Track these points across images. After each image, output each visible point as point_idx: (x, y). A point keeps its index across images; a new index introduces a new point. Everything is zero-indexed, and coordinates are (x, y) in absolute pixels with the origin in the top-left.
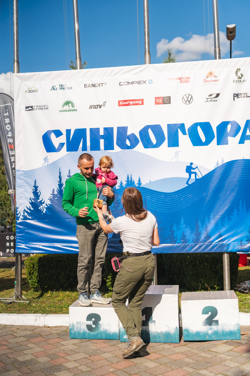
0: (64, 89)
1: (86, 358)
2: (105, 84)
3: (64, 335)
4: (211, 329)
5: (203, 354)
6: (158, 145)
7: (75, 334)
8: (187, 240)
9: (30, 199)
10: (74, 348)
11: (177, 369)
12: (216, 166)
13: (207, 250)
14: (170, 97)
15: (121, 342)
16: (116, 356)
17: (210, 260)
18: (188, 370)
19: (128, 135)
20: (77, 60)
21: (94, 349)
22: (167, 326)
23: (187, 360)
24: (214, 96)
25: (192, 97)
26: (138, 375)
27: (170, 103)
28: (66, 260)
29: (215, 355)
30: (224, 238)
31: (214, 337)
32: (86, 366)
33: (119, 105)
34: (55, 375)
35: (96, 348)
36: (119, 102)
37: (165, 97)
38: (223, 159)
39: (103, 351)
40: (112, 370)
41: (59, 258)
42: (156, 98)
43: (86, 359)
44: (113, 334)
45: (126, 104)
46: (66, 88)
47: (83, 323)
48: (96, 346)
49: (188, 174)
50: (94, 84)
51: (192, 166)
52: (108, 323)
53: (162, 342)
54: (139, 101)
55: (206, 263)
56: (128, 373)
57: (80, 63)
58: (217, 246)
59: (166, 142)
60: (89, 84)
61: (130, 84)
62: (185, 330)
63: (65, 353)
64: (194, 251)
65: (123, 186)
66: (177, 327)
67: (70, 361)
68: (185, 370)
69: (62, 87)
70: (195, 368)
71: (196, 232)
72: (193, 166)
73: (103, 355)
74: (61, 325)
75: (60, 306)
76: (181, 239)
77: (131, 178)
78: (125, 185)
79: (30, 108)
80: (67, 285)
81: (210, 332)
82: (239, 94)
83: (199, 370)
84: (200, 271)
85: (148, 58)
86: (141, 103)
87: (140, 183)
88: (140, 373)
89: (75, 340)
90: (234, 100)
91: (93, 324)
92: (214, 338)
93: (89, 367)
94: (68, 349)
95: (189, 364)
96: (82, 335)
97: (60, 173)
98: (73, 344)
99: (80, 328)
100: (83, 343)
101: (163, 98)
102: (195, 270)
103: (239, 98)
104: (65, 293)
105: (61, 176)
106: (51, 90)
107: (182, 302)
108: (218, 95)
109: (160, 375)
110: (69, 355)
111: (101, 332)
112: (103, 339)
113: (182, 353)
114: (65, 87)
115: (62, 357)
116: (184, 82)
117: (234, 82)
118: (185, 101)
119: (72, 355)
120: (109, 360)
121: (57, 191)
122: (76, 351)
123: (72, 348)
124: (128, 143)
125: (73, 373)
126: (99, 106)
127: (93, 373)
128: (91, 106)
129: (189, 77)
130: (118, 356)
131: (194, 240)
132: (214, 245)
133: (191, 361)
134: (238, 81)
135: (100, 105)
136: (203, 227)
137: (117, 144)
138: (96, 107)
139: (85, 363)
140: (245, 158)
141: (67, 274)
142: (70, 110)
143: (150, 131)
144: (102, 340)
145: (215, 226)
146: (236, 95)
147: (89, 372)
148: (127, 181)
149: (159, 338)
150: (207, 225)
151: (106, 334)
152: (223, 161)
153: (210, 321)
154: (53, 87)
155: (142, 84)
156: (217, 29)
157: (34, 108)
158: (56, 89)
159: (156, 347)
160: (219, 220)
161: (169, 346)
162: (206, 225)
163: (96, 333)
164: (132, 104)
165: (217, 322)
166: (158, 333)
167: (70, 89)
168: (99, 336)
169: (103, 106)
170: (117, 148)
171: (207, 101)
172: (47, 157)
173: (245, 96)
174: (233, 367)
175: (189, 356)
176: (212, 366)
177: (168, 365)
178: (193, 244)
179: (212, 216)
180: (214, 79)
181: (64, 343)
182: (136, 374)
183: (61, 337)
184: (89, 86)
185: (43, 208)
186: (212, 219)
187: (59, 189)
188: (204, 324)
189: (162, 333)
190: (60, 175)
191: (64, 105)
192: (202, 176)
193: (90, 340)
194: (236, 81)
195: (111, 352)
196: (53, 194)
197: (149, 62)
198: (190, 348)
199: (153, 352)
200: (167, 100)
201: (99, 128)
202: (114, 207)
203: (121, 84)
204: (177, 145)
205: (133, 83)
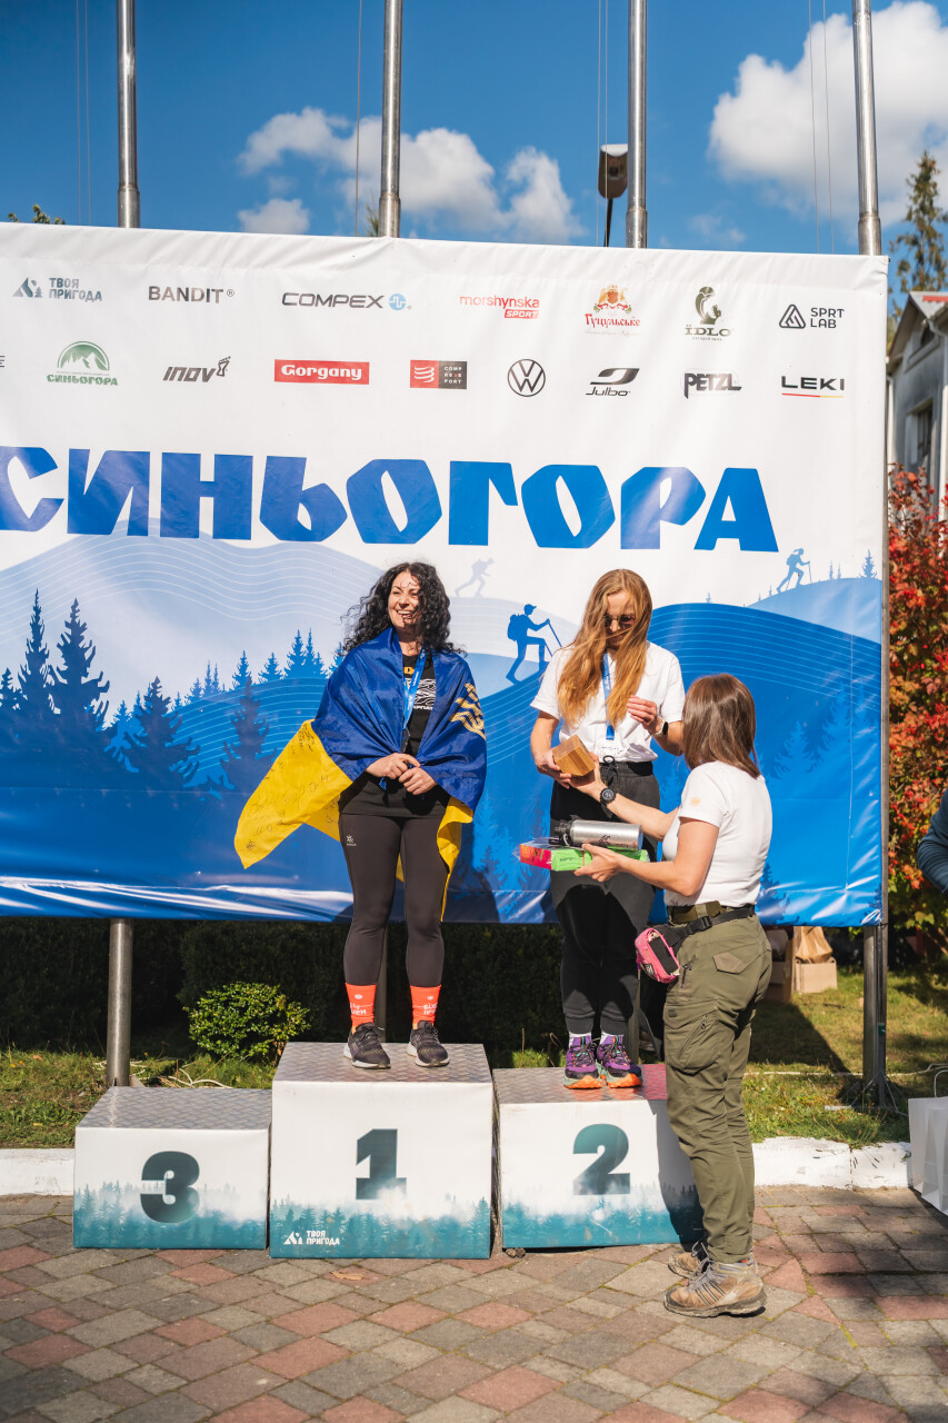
0: (67, 295)
1: (151, 1332)
3: (46, 1235)
4: (602, 1205)
5: (586, 1304)
6: (413, 535)
7: (94, 1229)
8: (500, 879)
10: (98, 1289)
11: (508, 1367)
14: (464, 365)
15: (275, 1261)
16: (268, 1322)
18: (548, 1373)
19: (305, 487)
20: (124, 191)
21: (176, 1291)
22: (448, 1197)
23: (533, 1329)
24: (618, 375)
25: (542, 371)
26: (369, 1398)
27: (463, 385)
28: (37, 937)
29: (630, 1306)
31: (610, 1233)
32: (160, 1368)
33: (279, 377)
34: (38, 1413)
35: (185, 1288)
36: (279, 364)
37: (448, 364)
39: (212, 1302)
40: (263, 1382)
41: (11, 929)
42: (415, 364)
43: (154, 1338)
44: (245, 1226)
45: (304, 373)
46: (77, 295)
47: (129, 1188)
48: (181, 1279)
49: (514, 645)
50: (187, 290)
51: (530, 616)
52: (227, 1186)
53: (429, 1256)
54: (353, 371)
55: (550, 958)
56: (327, 1394)
57: (135, 203)
59: (442, 527)
60: (168, 289)
61: (323, 304)
62: (510, 1210)
63: (66, 1312)
64: (522, 916)
65: (279, 676)
66: (483, 1202)
67: (93, 1349)
68: (537, 1372)
69: (61, 288)
70: (570, 1361)
72: (535, 618)
73: (216, 1317)
74: (31, 1190)
75: (19, 1113)
77: (310, 648)
78: (286, 670)
80: (36, 1027)
81: (599, 1216)
82: (702, 376)
83: (588, 1372)
84: (528, 986)
85: (393, 216)
86: (359, 377)
88: (373, 1393)
89: (93, 1253)
90: (686, 395)
91: (168, 1193)
92: (611, 1236)
93: (173, 1374)
94: (74, 1296)
95: (545, 1345)
96: (121, 1233)
97: (37, 610)
98: (91, 1273)
99: (118, 1208)
100: (129, 1268)
101: (441, 367)
102: (509, 980)
103: (704, 389)
104: (26, 1056)
105: (40, 623)
106: (19, 294)
107: (504, 1108)
108: (631, 375)
109: (450, 1396)
110: (83, 1320)
111: (198, 1222)
112: (203, 1245)
113: (512, 1300)
114: (75, 288)
115: (57, 1330)
116: (516, 317)
117: (689, 333)
118: (518, 384)
119: (95, 1323)
120: (246, 1340)
121: (19, 677)
122: (107, 1302)
123: (90, 1291)
124: (304, 518)
125: (114, 1403)
126: (201, 372)
127: (191, 1400)
128: (171, 368)
129: (536, 302)
130: (275, 1321)
131: (524, 879)
133: (548, 1332)
134: (701, 331)
135: (205, 370)
137: (265, 519)
138: (192, 376)
139: (153, 1356)
140: (714, 601)
141: (37, 988)
142: (90, 379)
143: (387, 481)
144: (200, 1253)
146: (695, 380)
147: (175, 1394)
148: (292, 657)
149: (418, 1240)
151: (216, 1228)
153: (601, 1178)
154: (25, 285)
155: (368, 307)
156: (641, 139)
158: (38, 294)
159: (407, 1276)
161: (455, 1271)
163: (176, 1225)
164: (325, 376)
165: (624, 1180)
166: (414, 1225)
167: (92, 299)
168: (190, 1235)
169: (218, 374)
170: (261, 535)
171: (595, 392)
173: (725, 384)
174: (703, 1353)
175: (539, 1311)
176: (630, 1353)
177: (471, 1354)
178: (521, 894)
180: (620, 314)
181: (50, 1266)
182: (359, 1395)
183: (36, 1244)
184: (165, 296)
187: (29, 672)
188: (580, 1187)
189: (427, 1223)
190: (37, 618)
191: (65, 359)
193: (151, 1252)
194: (697, 329)
195: (244, 1305)
196: (6, 691)
197: (395, 229)
198: (530, 1276)
199: (404, 1298)
200: (454, 376)
201: (199, 455)
202: (239, 750)
203: (288, 299)
204: (480, 537)
205: (332, 300)
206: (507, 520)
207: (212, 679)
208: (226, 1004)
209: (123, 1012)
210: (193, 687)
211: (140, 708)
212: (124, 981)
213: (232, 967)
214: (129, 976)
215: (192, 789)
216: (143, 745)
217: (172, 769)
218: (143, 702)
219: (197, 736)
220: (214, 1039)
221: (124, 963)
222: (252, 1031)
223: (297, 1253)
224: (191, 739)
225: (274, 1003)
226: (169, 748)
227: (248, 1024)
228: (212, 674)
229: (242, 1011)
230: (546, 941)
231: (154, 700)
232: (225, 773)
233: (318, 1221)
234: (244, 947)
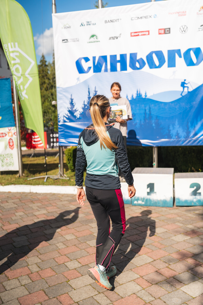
0: (90, 24)
2: (121, 19)
4: (195, 198)
5: (190, 215)
6: (160, 66)
8: (180, 136)
9: (68, 108)
11: (171, 224)
13: (195, 144)
14: (170, 28)
15: (132, 206)
18: (179, 225)
22: (164, 196)
23: (178, 218)
25: (187, 27)
31: (197, 203)
33: (131, 36)
36: (131, 33)
37: (166, 29)
42: (160, 29)
44: (127, 200)
45: (136, 34)
49: (182, 88)
50: (112, 20)
53: (161, 206)
54: (146, 32)
56: (137, 225)
59: (166, 64)
60: (108, 21)
61: (139, 19)
62: (177, 199)
66: (171, 197)
68: (177, 225)
69: (88, 24)
70: (184, 223)
71: (187, 131)
72: (186, 82)
76: (175, 136)
77: (140, 92)
78: (135, 97)
79: (66, 41)
81: (195, 200)
83: (186, 225)
86: (147, 34)
87: (146, 96)
97: (89, 89)
101: (165, 30)
102: (185, 158)
106: (80, 26)
107: (175, 180)
109: (159, 227)
113: (175, 214)
116: (181, 16)
118: (181, 31)
121: (87, 102)
124: (138, 65)
128: (110, 37)
129: (186, 12)
130: (130, 215)
131: (185, 137)
132: (200, 140)
133: (181, 219)
135: (117, 37)
136: (192, 127)
138: (114, 38)
142: (95, 41)
148: (137, 94)
149: (159, 203)
150: (195, 126)
153: (195, 193)
154: (82, 24)
155: (149, 18)
157: (68, 40)
158: (84, 25)
159: (156, 209)
161: (166, 209)
164: (141, 34)
165: (200, 193)
166: (158, 201)
167: (94, 25)
169: (119, 37)
170: (129, 69)
171: (199, 30)
172: (79, 77)
175: (180, 216)
176: (196, 223)
177: (165, 221)
178: (184, 139)
185: (77, 114)
188: (191, 195)
189: (161, 200)
190: (89, 90)
191: (90, 38)
192: (193, 89)
196: (84, 105)
198: (180, 211)
199: (155, 213)
200: (167, 31)
203: (132, 19)
204: (174, 66)
205: (141, 18)
206: (180, 61)
223: (136, 205)
233: (140, 199)
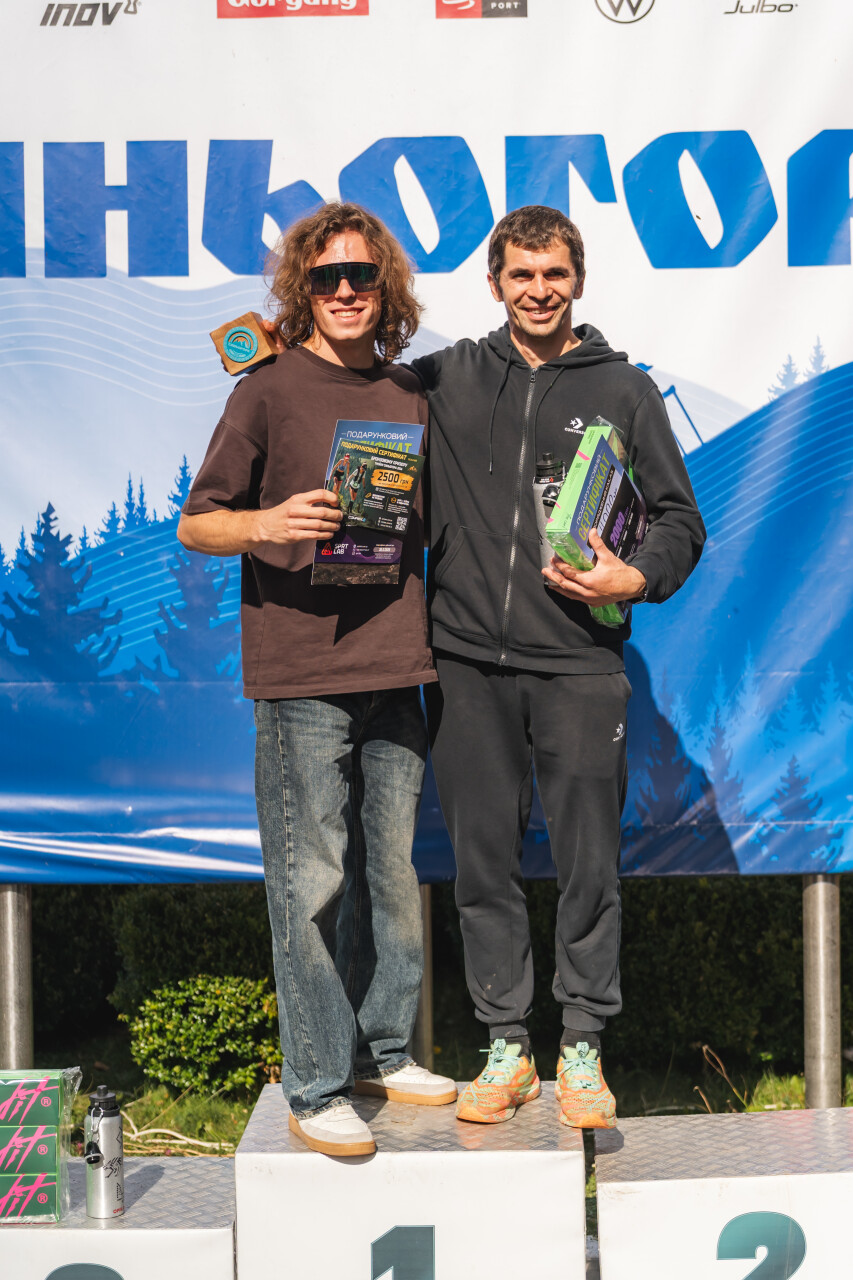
6: (448, 257)
12: (778, 384)
17: (722, 904)
19: (272, 188)
27: (522, 10)
30: (816, 795)
33: (225, 11)
38: (818, 348)
55: (700, 924)
58: (776, 841)
71: (660, 763)
84: (666, 968)
86: (353, 4)
102: (635, 959)
124: (272, 236)
126: (100, 10)
128: (51, 6)
132: (758, 834)
136: (700, 732)
137: (211, 241)
138: (85, 17)
143: (403, 171)
145: (767, 727)
150: (722, 719)
152: (819, 358)
160: (789, 697)
162: (717, 720)
164: (299, 5)
169: (126, 11)
171: (739, 9)
179: (749, 674)
186: (749, 685)
192: (698, 444)
201: (103, 143)
202: (183, 614)
207: (137, 502)
208: (185, 1010)
209: (20, 1030)
210: (108, 517)
211: (26, 552)
212: (20, 983)
213: (191, 952)
214: (27, 974)
215: (111, 678)
216: (33, 612)
217: (80, 647)
218: (30, 544)
219: (117, 594)
220: (169, 1063)
221: (18, 953)
222: (227, 1052)
224: (107, 600)
225: (260, 1007)
226: (74, 614)
227: (221, 1041)
228: (136, 494)
229: (211, 1020)
230: (692, 898)
231: (49, 541)
232: (162, 653)
234: (209, 921)
